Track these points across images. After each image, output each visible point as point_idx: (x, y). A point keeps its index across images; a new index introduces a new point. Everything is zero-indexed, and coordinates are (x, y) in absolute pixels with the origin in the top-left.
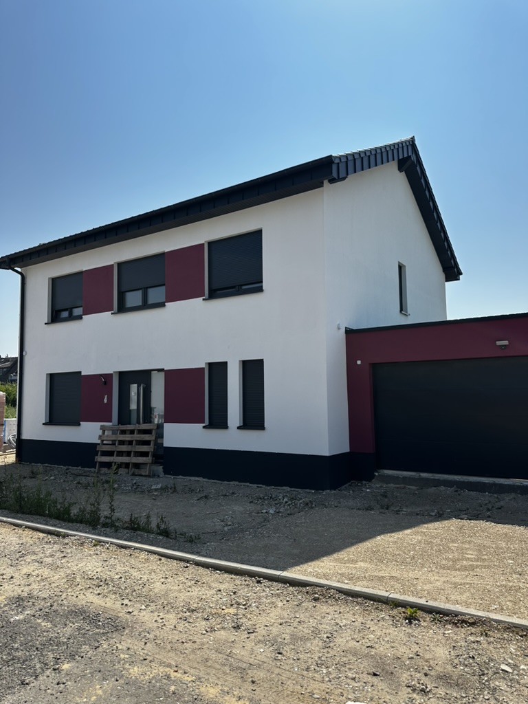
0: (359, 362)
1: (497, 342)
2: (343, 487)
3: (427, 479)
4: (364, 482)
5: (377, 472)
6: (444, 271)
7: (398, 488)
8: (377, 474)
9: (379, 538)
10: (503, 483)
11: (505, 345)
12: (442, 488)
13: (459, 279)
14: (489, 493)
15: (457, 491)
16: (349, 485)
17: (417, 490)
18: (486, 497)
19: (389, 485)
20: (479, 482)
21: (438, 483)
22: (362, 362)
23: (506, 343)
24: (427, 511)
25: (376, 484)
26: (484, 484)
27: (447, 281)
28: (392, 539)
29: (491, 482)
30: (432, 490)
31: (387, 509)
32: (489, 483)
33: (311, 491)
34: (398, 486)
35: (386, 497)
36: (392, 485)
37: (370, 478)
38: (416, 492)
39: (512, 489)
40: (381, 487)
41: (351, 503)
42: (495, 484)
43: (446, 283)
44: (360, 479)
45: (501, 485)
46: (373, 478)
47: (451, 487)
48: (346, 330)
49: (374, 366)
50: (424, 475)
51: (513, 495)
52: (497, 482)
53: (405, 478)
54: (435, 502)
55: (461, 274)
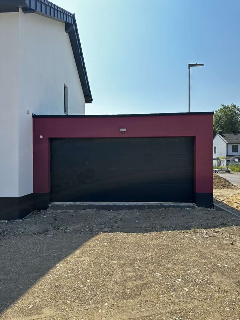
0: (41, 137)
1: (121, 129)
2: (28, 215)
3: (80, 206)
4: (42, 211)
5: (51, 204)
6: (84, 97)
7: (62, 212)
8: (50, 205)
9: (58, 266)
10: (120, 204)
11: (124, 131)
12: (88, 210)
13: (91, 103)
14: (113, 210)
15: (96, 211)
16: (32, 214)
17: (74, 212)
18: (111, 214)
19: (57, 211)
20: (107, 205)
21: (85, 207)
22: (43, 137)
23: (125, 130)
24: (82, 227)
25: (49, 212)
26: (110, 206)
27: (86, 103)
28: (68, 266)
29: (114, 204)
30: (83, 212)
31: (58, 229)
32: (112, 205)
33: (5, 221)
34: (63, 211)
35: (56, 220)
36: (59, 211)
37: (45, 208)
38: (74, 214)
39: (123, 207)
40: (52, 213)
41: (33, 228)
42: (115, 206)
43: (85, 104)
44: (39, 210)
45: (119, 206)
46: (48, 208)
47: (93, 209)
48: (33, 115)
49: (51, 140)
50: (78, 203)
51: (124, 211)
52: (117, 204)
53: (67, 206)
54: (86, 220)
55: (92, 100)
